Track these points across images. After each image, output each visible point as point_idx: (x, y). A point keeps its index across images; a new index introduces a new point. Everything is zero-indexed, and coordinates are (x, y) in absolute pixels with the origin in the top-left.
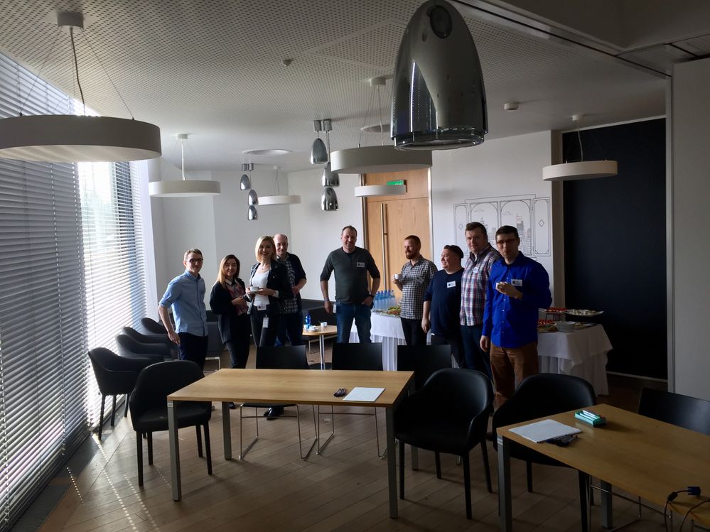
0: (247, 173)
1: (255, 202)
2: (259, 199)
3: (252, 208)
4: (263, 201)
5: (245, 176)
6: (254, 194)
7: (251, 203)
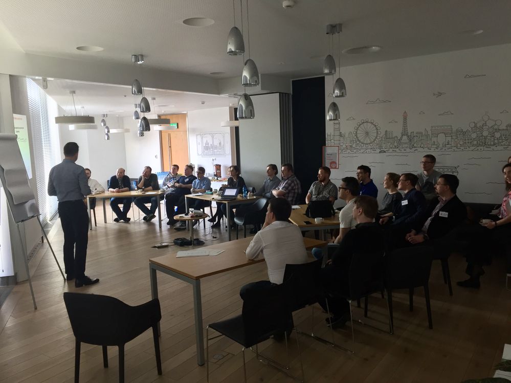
0: (104, 118)
1: (108, 132)
2: (110, 130)
3: (107, 134)
4: (112, 131)
5: (103, 120)
6: (107, 128)
7: (106, 132)
